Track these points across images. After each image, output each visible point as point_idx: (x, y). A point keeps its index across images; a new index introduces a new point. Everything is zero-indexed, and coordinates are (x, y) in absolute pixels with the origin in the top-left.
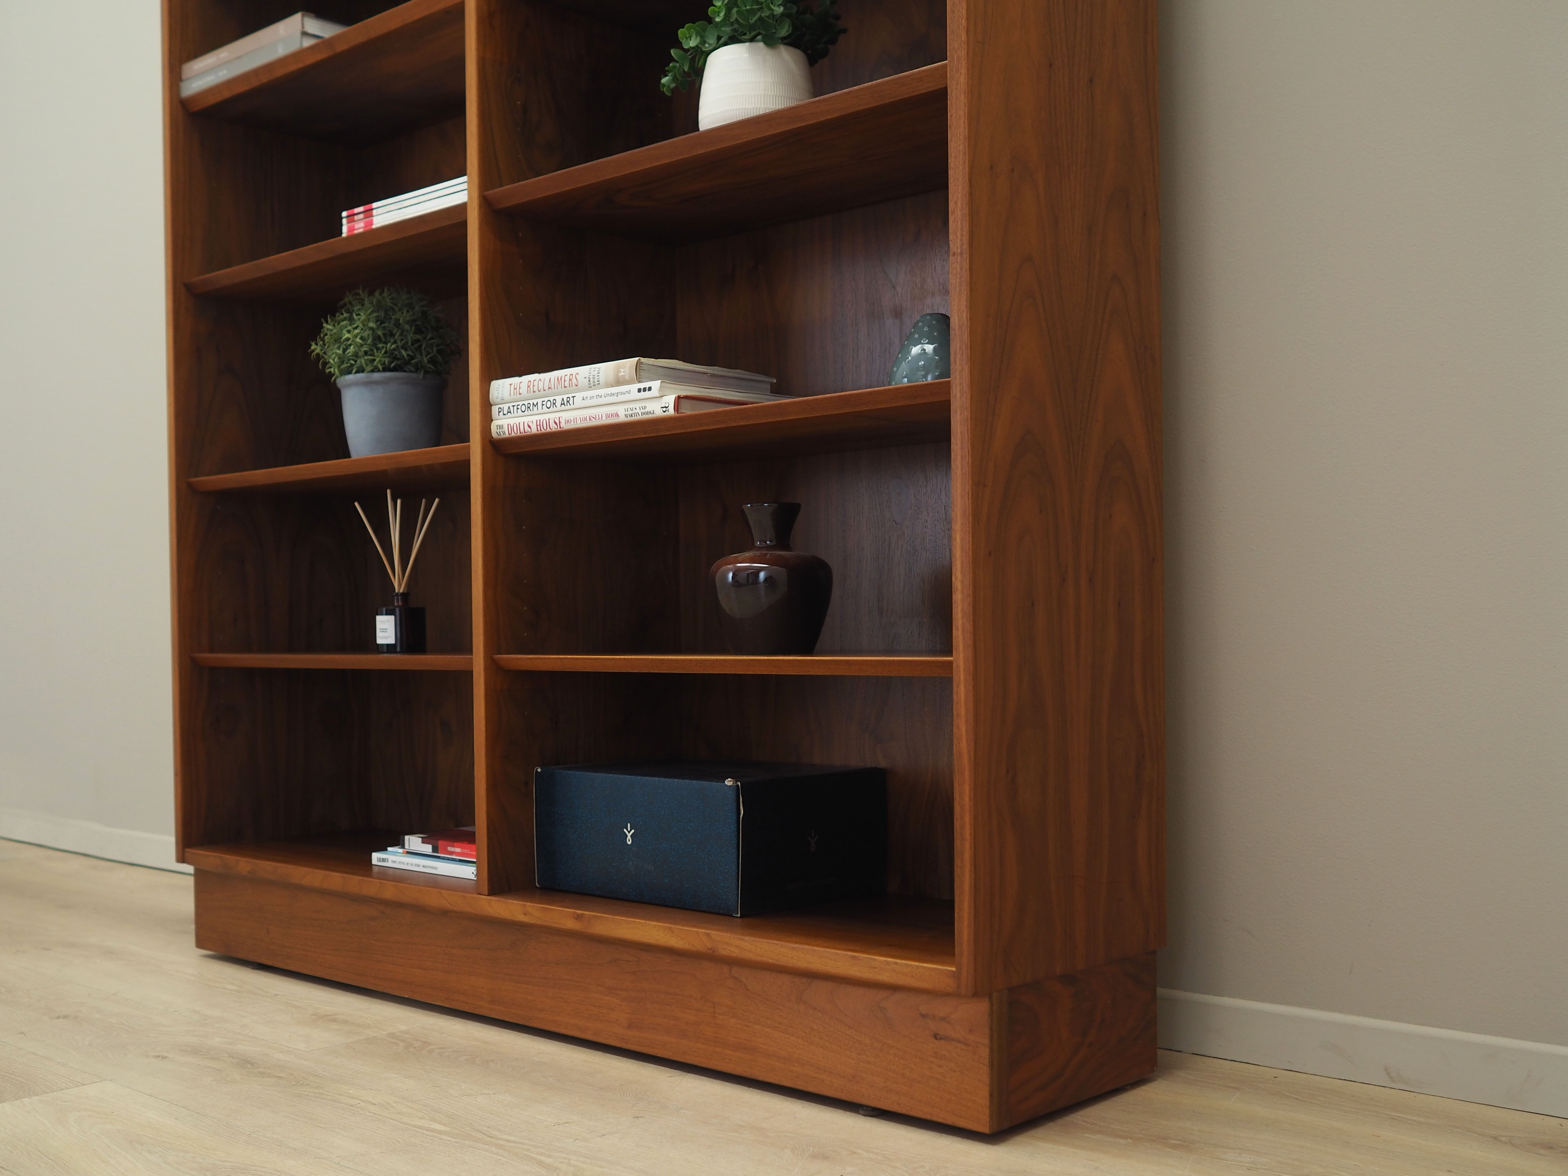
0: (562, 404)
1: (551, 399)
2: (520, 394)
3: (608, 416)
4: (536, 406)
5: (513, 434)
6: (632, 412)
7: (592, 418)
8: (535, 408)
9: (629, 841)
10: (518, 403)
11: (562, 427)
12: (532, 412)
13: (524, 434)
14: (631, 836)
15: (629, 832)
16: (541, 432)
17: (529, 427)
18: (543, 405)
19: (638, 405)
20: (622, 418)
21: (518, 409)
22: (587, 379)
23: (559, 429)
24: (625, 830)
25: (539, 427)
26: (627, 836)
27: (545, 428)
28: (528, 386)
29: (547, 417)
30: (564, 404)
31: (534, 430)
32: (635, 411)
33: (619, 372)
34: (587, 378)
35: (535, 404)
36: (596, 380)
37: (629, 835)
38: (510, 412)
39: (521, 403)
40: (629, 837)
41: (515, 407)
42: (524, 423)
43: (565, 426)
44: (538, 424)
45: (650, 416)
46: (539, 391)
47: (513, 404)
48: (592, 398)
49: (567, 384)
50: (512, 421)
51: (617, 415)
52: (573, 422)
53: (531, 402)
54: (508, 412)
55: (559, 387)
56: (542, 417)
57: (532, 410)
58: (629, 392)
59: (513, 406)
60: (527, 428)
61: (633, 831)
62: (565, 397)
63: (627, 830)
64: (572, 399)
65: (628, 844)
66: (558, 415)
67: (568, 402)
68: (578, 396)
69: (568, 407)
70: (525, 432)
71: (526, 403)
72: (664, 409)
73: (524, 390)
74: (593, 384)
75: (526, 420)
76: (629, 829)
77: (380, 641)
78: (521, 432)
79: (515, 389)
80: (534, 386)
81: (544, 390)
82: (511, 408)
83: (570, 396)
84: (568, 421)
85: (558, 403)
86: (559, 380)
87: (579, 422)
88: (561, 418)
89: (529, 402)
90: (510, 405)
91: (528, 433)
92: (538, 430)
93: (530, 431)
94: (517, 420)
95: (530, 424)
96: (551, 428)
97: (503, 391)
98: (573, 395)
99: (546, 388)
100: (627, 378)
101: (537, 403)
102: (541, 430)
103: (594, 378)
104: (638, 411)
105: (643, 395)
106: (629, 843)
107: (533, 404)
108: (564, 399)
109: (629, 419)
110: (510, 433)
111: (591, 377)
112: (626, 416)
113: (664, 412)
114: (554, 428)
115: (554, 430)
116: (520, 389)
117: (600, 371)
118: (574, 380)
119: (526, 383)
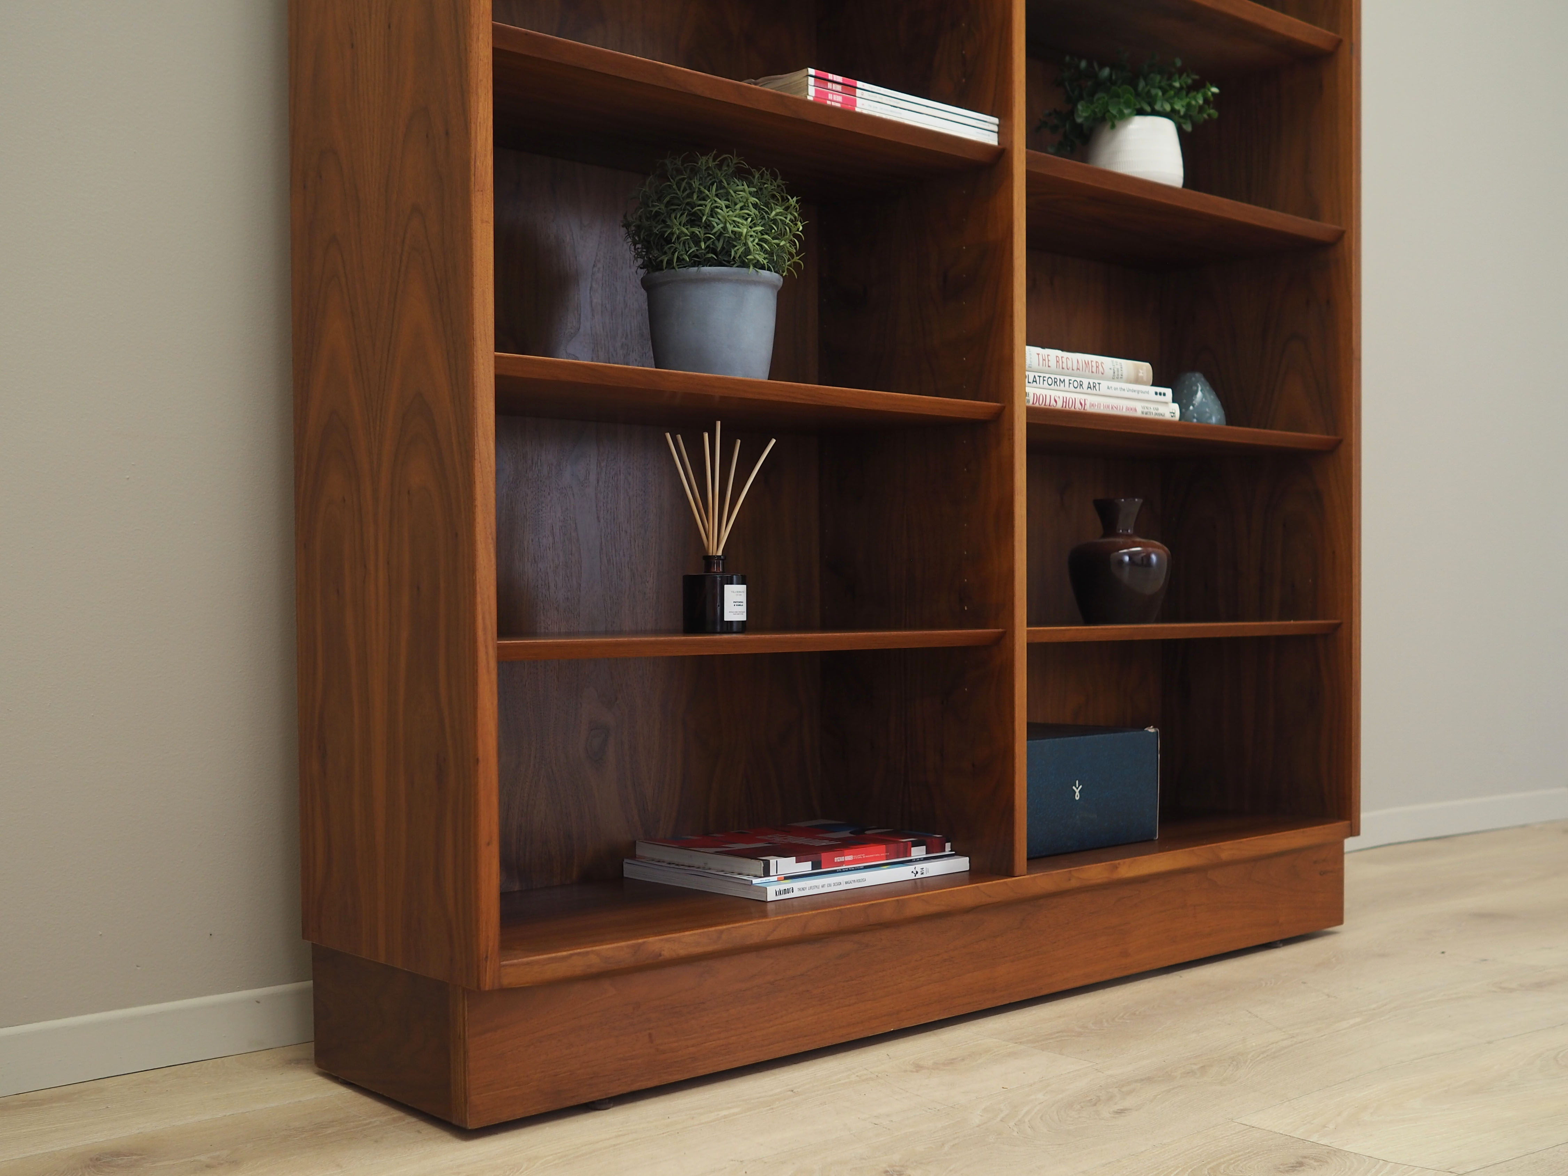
0: (1088, 387)
1: (1078, 380)
2: (1049, 366)
3: (1128, 409)
4: (1063, 383)
5: (1037, 405)
6: (1148, 411)
7: (1114, 408)
8: (1062, 385)
9: (1077, 796)
10: (1044, 375)
11: (1085, 408)
12: (1058, 388)
13: (1048, 407)
14: (1079, 792)
15: (1077, 788)
16: (1065, 409)
17: (1056, 401)
18: (1070, 383)
19: (1152, 406)
20: (1139, 414)
21: (1044, 380)
22: (1112, 371)
23: (1082, 410)
24: (1074, 788)
25: (1065, 404)
26: (1075, 792)
27: (1070, 406)
28: (1057, 362)
29: (1073, 396)
30: (1090, 388)
31: (1059, 406)
32: (1149, 410)
33: (1138, 372)
34: (1112, 369)
35: (1062, 380)
36: (1120, 374)
37: (1077, 791)
38: (1036, 382)
39: (1047, 376)
40: (1077, 793)
41: (1041, 378)
42: (1050, 396)
43: (1089, 409)
44: (1065, 400)
45: (1160, 417)
46: (1068, 369)
47: (1040, 374)
48: (1116, 389)
49: (1094, 369)
50: (1038, 392)
51: (1136, 410)
52: (1096, 407)
53: (1058, 377)
54: (1033, 381)
55: (1087, 371)
56: (1068, 395)
57: (1058, 385)
58: (1148, 393)
59: (1040, 377)
60: (1053, 402)
61: (1081, 787)
62: (1091, 381)
63: (1076, 787)
64: (1097, 385)
65: (1076, 800)
66: (1083, 397)
67: (1094, 387)
68: (1104, 384)
69: (1094, 392)
70: (1050, 405)
71: (1053, 377)
72: (1172, 414)
73: (1053, 363)
74: (1116, 377)
75: (1054, 394)
76: (1077, 786)
77: (728, 617)
78: (1046, 404)
79: (1043, 360)
80: (1062, 362)
81: (1073, 370)
82: (1038, 378)
83: (1096, 381)
84: (1093, 405)
85: (1085, 385)
86: (1087, 364)
87: (1102, 408)
88: (1086, 400)
89: (1056, 376)
90: (1037, 374)
91: (1053, 407)
92: (1063, 406)
93: (1055, 405)
94: (1044, 392)
95: (1057, 399)
96: (1076, 407)
97: (1031, 358)
98: (1099, 382)
99: (1075, 368)
100: (1145, 379)
101: (1064, 380)
102: (1066, 407)
103: (1118, 371)
104: (1152, 410)
105: (1159, 398)
106: (1077, 798)
107: (1060, 380)
108: (1090, 383)
109: (1144, 416)
110: (1034, 403)
111: (1116, 370)
112: (1143, 413)
113: (1172, 416)
114: (1078, 407)
115: (1077, 410)
116: (1049, 362)
117: (1123, 367)
118: (1100, 367)
119: (1055, 357)
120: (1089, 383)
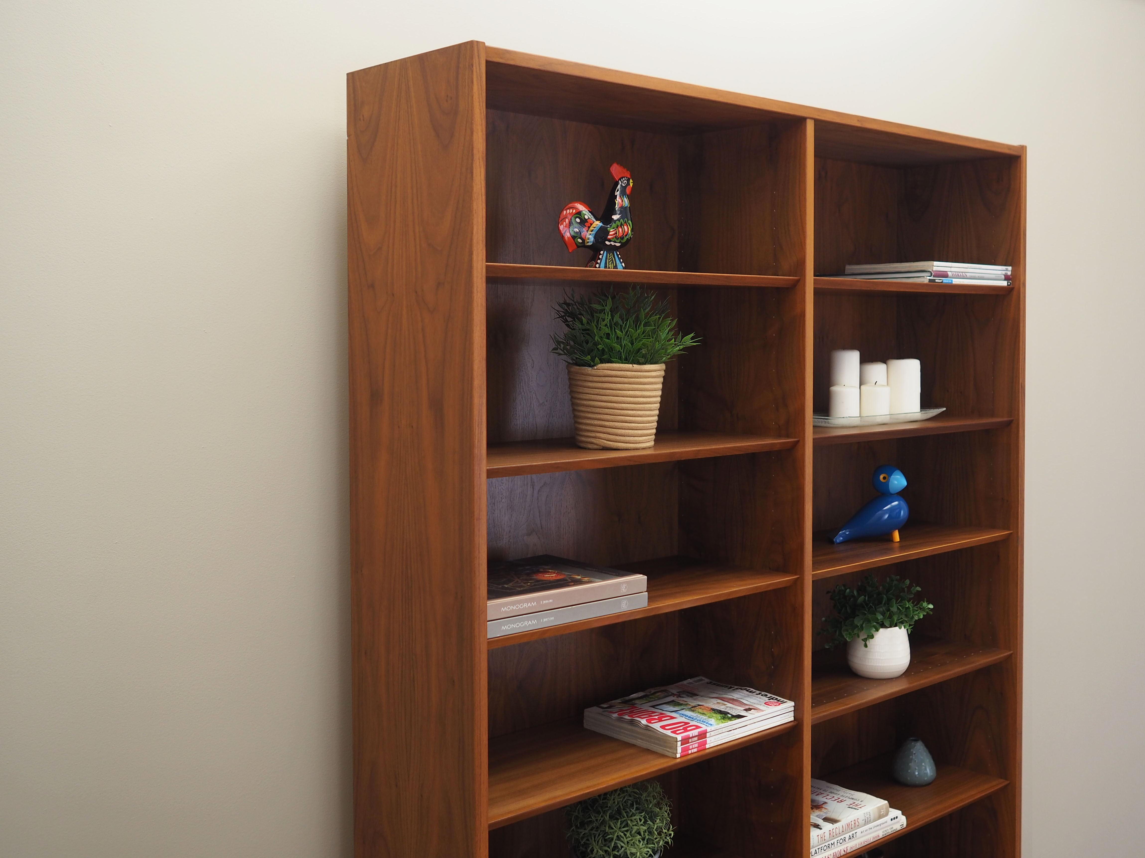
0: (849, 839)
1: (843, 837)
2: (823, 840)
3: (873, 838)
7: (865, 842)
8: (833, 846)
12: (831, 849)
18: (838, 843)
21: (822, 849)
22: (864, 821)
28: (830, 834)
29: (839, 849)
32: (887, 832)
33: (880, 812)
35: (833, 843)
36: (869, 820)
39: (823, 845)
43: (850, 851)
44: (834, 855)
45: (894, 832)
46: (836, 835)
48: (866, 831)
49: (852, 826)
51: (878, 836)
55: (848, 829)
56: (836, 850)
58: (885, 822)
64: (855, 834)
67: (853, 836)
68: (859, 832)
69: (853, 840)
71: (827, 844)
73: (826, 837)
74: (867, 823)
79: (821, 838)
80: (833, 832)
81: (839, 834)
83: (854, 832)
84: (852, 847)
87: (858, 846)
88: (848, 847)
90: (817, 848)
97: (813, 841)
98: (856, 832)
100: (885, 814)
104: (889, 830)
105: (892, 821)
111: (866, 819)
112: (883, 835)
113: (902, 827)
117: (871, 815)
118: (857, 822)
119: (828, 831)
120: (850, 836)
